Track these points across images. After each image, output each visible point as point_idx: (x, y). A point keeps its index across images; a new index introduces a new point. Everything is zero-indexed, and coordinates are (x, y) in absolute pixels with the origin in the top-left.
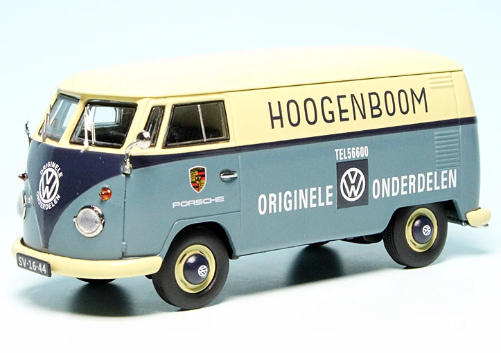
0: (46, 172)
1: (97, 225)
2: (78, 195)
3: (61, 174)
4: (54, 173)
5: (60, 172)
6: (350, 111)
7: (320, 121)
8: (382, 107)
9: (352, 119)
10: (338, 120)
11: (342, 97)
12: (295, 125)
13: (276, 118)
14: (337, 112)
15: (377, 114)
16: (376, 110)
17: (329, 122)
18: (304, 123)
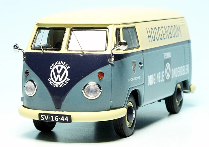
0: (57, 67)
1: (98, 92)
2: (83, 78)
3: (69, 67)
4: (63, 67)
5: (67, 66)
6: (165, 34)
7: (159, 39)
8: (172, 33)
9: (166, 38)
10: (163, 39)
11: (162, 27)
12: (154, 40)
13: (149, 37)
14: (162, 35)
15: (171, 36)
16: (171, 35)
17: (161, 39)
18: (156, 40)
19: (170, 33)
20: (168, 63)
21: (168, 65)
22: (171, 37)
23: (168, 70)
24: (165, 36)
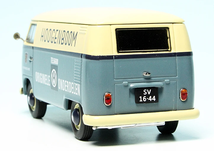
6: (57, 39)
7: (50, 42)
8: (64, 39)
9: (56, 43)
10: (54, 42)
11: (57, 30)
12: (45, 41)
13: (42, 36)
14: (54, 38)
15: (62, 42)
16: (63, 40)
17: (52, 42)
18: (47, 41)
19: (63, 39)
20: (54, 70)
21: (54, 71)
22: (62, 44)
23: (54, 77)
24: (56, 41)
